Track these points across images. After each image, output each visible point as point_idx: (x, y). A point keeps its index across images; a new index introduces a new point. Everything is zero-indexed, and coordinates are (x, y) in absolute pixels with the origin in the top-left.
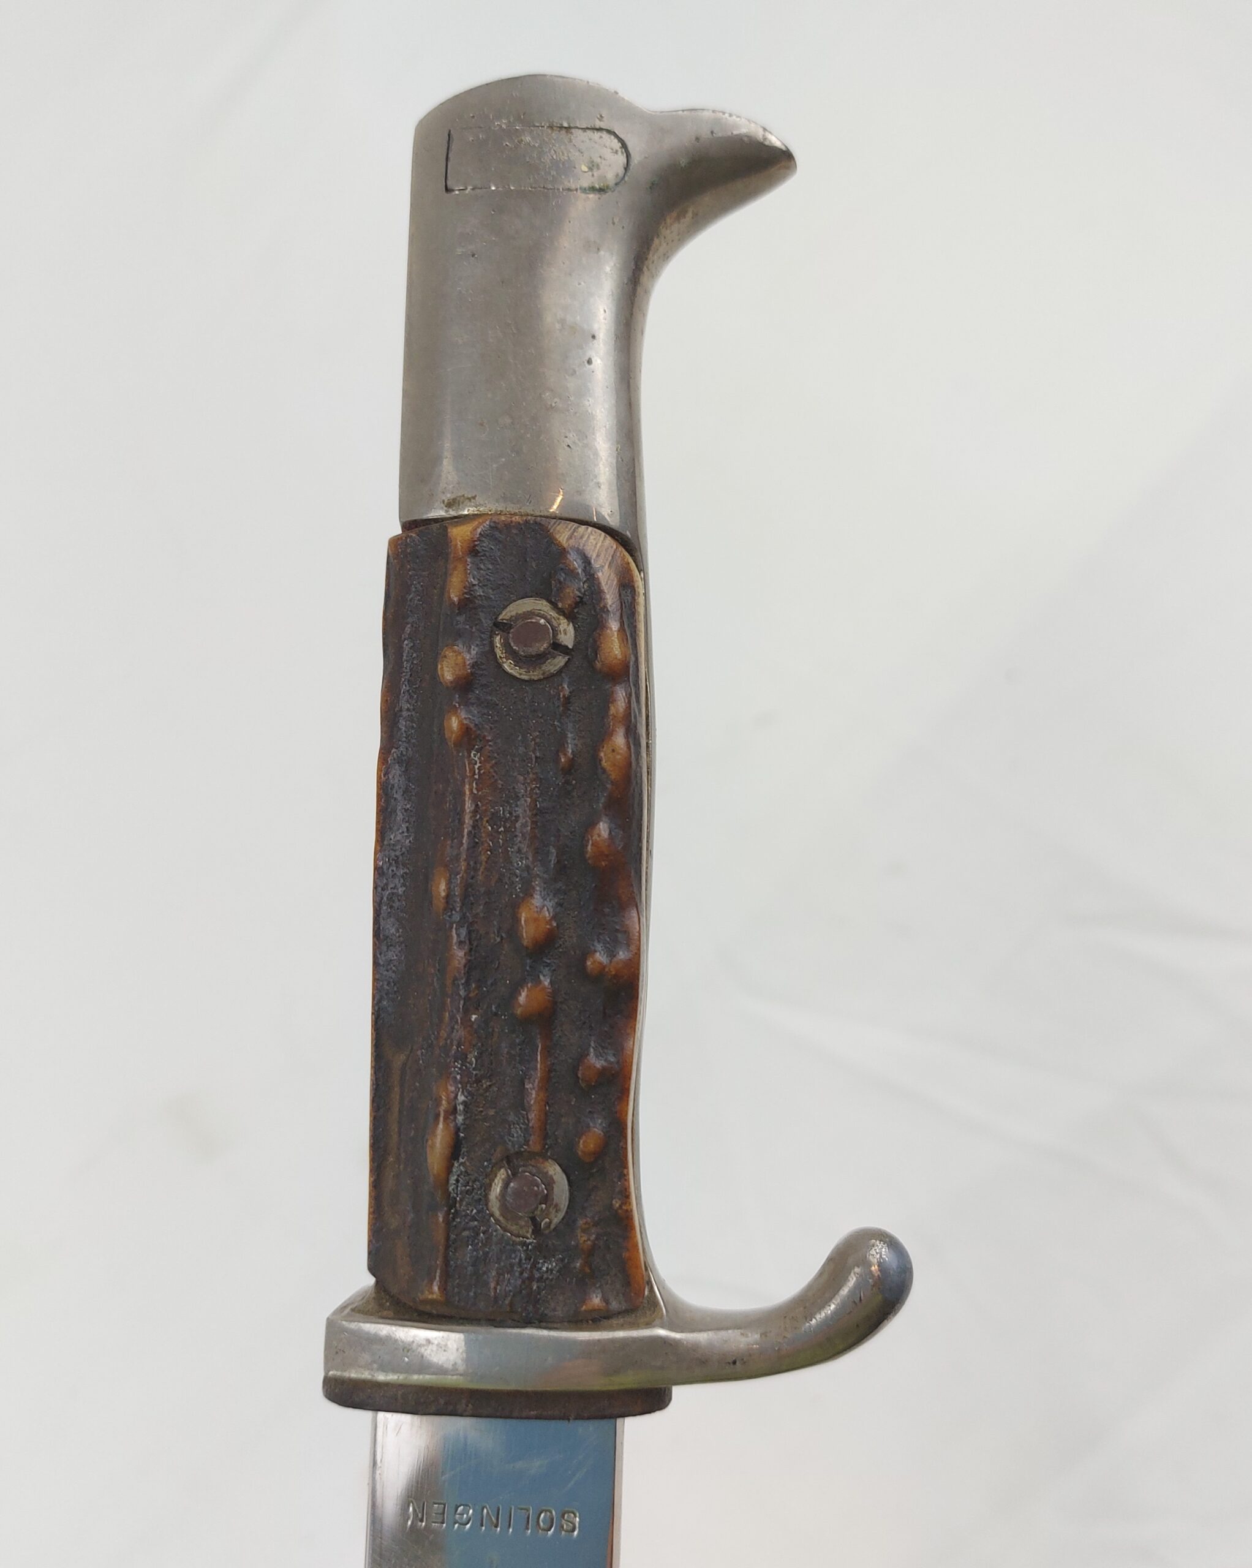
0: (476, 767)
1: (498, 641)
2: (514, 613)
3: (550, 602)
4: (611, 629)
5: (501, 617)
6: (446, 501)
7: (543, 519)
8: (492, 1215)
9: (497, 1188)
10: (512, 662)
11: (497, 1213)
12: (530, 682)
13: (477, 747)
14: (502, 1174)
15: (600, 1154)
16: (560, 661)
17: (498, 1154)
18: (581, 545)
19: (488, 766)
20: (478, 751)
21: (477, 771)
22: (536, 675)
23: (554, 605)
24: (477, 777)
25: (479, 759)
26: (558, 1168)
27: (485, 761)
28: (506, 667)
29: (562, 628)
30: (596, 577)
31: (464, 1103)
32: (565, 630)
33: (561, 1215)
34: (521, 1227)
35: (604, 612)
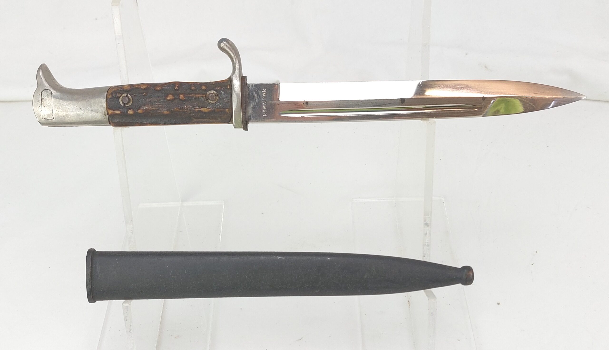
1: (126, 106)
2: (122, 103)
3: (119, 98)
5: (123, 105)
8: (216, 102)
9: (211, 102)
11: (215, 101)
12: (133, 100)
14: (209, 101)
15: (205, 86)
16: (129, 95)
17: (206, 102)
22: (131, 99)
23: (120, 97)
26: (208, 93)
28: (130, 104)
31: (198, 107)
32: (124, 95)
33: (215, 91)
34: (217, 98)
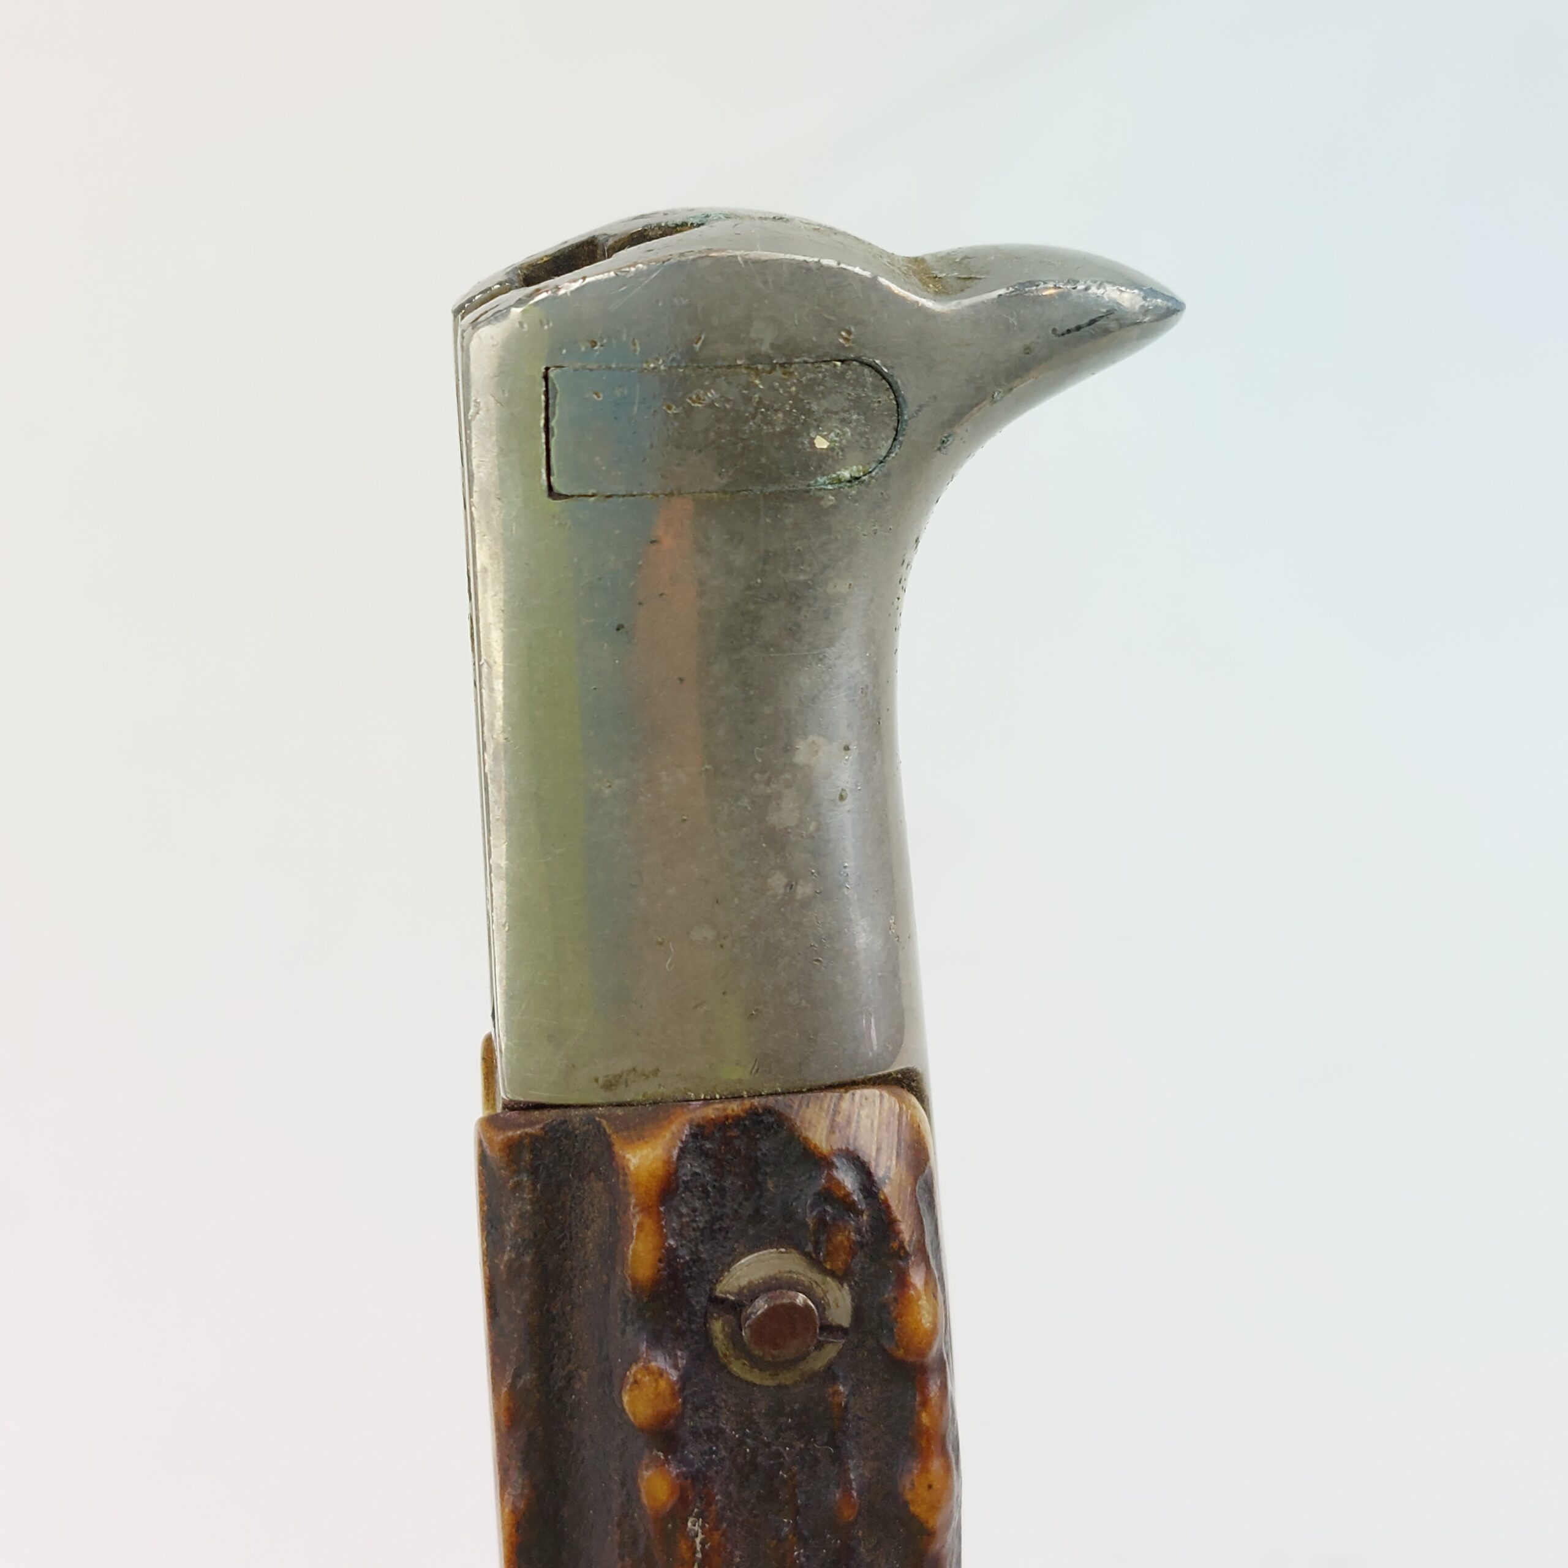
0: (698, 1540)
1: (718, 1328)
2: (743, 1278)
3: (805, 1254)
4: (915, 1287)
5: (720, 1290)
6: (601, 1081)
7: (780, 1098)
10: (746, 1362)
13: (696, 1510)
16: (831, 1350)
18: (851, 1141)
19: (716, 1536)
20: (698, 1516)
21: (699, 1547)
22: (789, 1378)
23: (815, 1262)
24: (699, 1555)
25: (702, 1527)
27: (711, 1529)
29: (830, 1298)
30: (882, 1197)
32: (836, 1299)
35: (900, 1258)
